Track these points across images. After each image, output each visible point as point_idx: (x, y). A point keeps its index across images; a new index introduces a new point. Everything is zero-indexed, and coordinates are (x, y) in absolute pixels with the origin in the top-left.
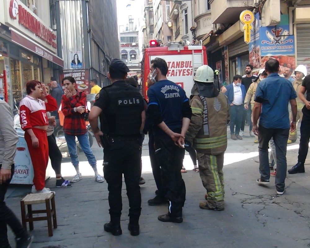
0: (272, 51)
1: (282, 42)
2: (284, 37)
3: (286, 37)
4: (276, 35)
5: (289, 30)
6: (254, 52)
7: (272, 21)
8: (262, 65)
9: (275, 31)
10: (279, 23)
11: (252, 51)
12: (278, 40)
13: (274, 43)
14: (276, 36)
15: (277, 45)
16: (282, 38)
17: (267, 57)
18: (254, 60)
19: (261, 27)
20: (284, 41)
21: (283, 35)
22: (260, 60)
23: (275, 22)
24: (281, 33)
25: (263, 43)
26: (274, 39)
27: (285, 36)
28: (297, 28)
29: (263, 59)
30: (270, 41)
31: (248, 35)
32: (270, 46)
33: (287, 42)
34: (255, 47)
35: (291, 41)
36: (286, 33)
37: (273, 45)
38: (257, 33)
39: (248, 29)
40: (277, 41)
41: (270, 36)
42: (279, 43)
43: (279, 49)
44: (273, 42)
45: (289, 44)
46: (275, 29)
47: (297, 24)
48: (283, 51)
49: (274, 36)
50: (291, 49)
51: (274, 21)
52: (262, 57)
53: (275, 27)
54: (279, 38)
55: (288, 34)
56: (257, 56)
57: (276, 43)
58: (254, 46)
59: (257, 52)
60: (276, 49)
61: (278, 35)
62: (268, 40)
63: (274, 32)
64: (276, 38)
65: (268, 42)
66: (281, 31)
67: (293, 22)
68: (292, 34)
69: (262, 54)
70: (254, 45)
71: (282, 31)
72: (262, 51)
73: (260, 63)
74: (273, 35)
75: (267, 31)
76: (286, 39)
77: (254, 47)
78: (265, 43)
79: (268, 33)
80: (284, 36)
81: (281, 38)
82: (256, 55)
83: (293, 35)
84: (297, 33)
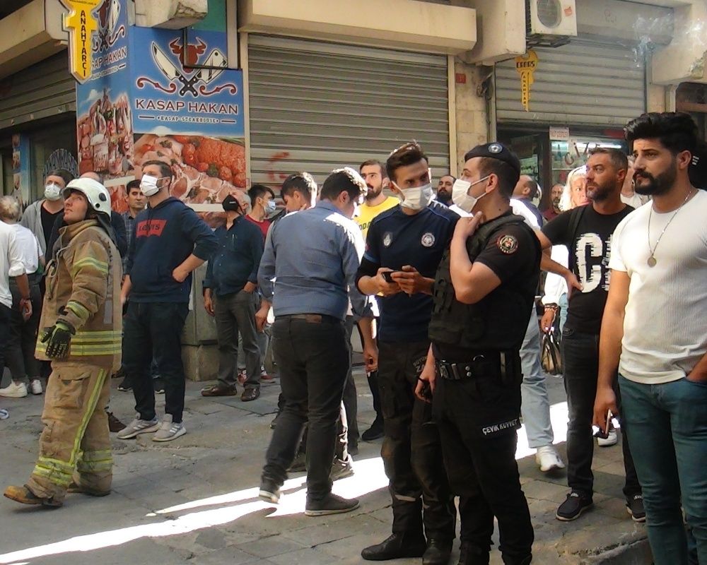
0: (170, 119)
1: (202, 88)
2: (210, 74)
3: (215, 74)
4: (183, 63)
5: (225, 51)
6: (101, 116)
7: (178, 8)
8: (136, 164)
9: (183, 48)
10: (201, 17)
11: (92, 115)
12: (192, 82)
13: (178, 90)
14: (184, 67)
15: (189, 98)
16: (205, 74)
17: (155, 136)
18: (98, 144)
19: (135, 25)
20: (210, 87)
21: (208, 64)
22: (131, 147)
23: (188, 12)
24: (203, 58)
25: (141, 85)
26: (177, 74)
27: (213, 71)
28: (248, 47)
29: (141, 142)
30: (165, 82)
31: (84, 51)
32: (166, 98)
33: (218, 89)
34: (105, 97)
35: (232, 88)
36: (216, 60)
37: (175, 97)
38: (116, 47)
39: (83, 28)
40: (189, 86)
41: (164, 63)
42: (193, 90)
43: (193, 114)
44: (172, 85)
45: (224, 98)
46: (182, 41)
47: (249, 34)
48: (204, 120)
49: (180, 67)
50: (232, 116)
51: (187, 8)
52: (137, 137)
53: (183, 33)
54: (194, 73)
55: (224, 62)
56: (114, 131)
57: (185, 89)
58: (102, 94)
59: (114, 119)
60: (183, 113)
61: (190, 63)
62: (159, 75)
63: (176, 50)
64: (182, 72)
65: (157, 85)
66: (200, 50)
67: (238, 27)
68: (235, 66)
69: (136, 123)
70: (99, 91)
71: (204, 50)
72: (135, 112)
73: (128, 157)
74: (173, 60)
75: (153, 43)
76: (219, 81)
77: (101, 96)
78: (147, 85)
79: (158, 51)
80: (211, 68)
81: (200, 75)
82: (111, 129)
83: (239, 69)
84: (250, 65)
